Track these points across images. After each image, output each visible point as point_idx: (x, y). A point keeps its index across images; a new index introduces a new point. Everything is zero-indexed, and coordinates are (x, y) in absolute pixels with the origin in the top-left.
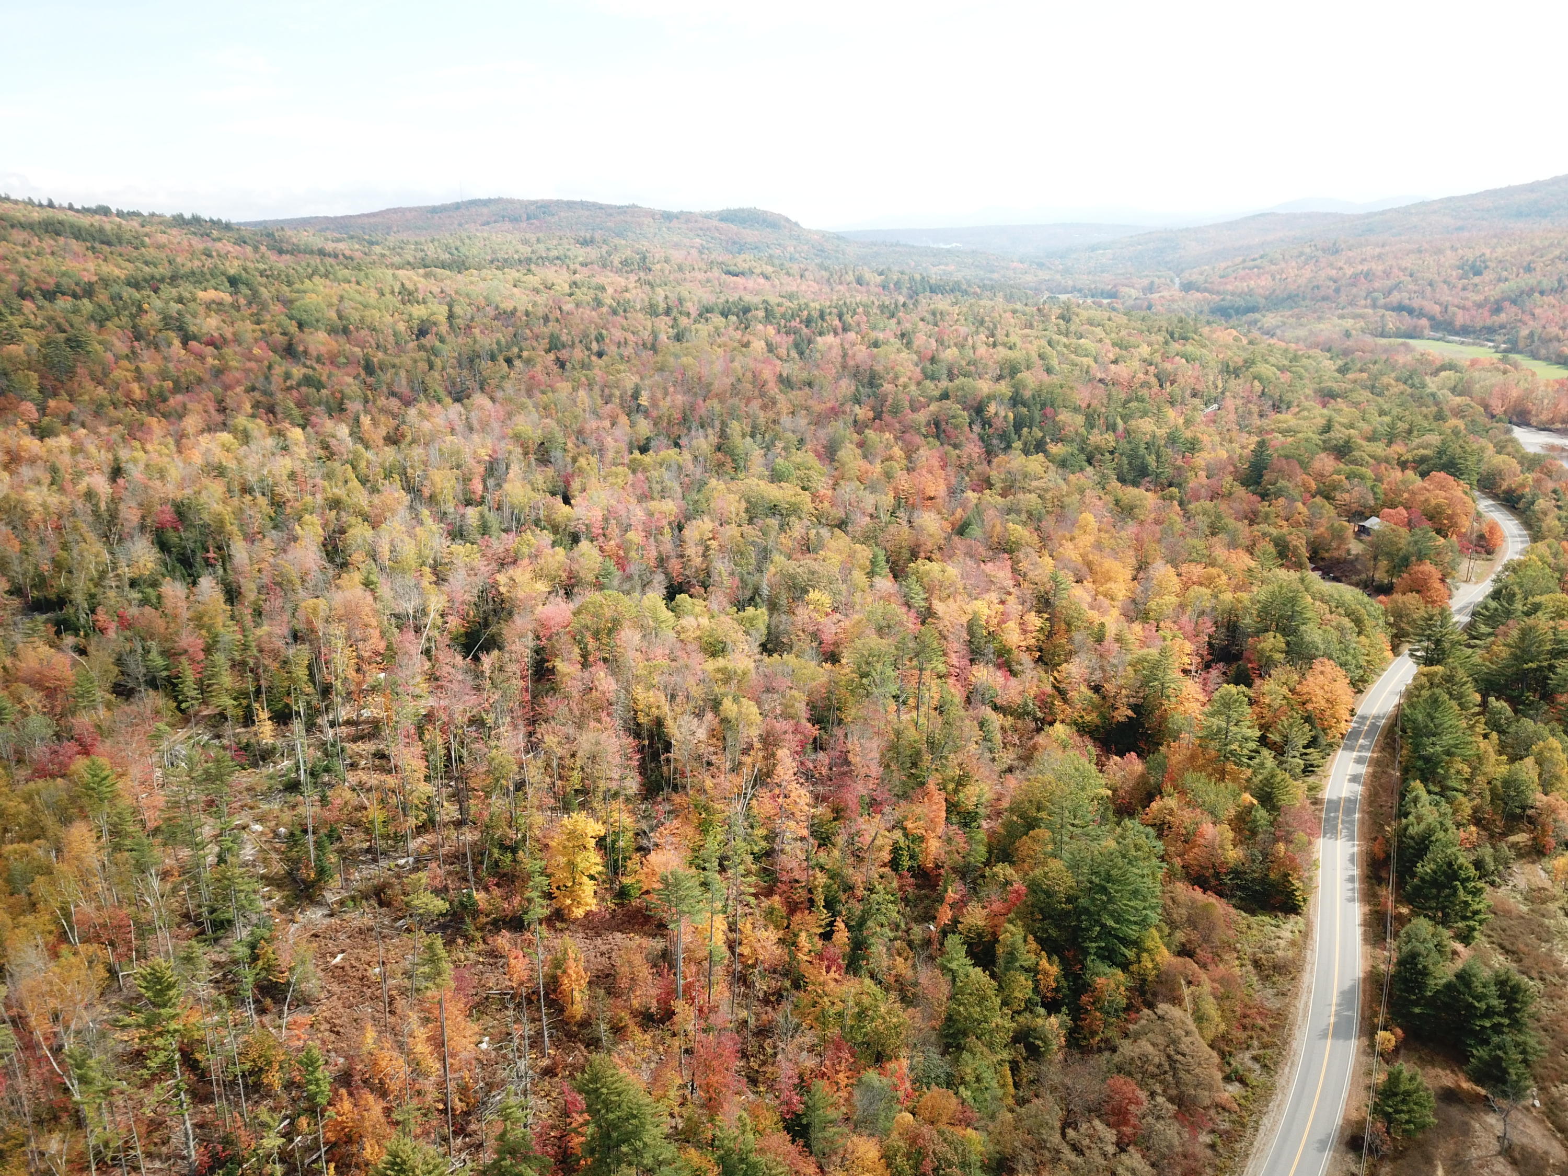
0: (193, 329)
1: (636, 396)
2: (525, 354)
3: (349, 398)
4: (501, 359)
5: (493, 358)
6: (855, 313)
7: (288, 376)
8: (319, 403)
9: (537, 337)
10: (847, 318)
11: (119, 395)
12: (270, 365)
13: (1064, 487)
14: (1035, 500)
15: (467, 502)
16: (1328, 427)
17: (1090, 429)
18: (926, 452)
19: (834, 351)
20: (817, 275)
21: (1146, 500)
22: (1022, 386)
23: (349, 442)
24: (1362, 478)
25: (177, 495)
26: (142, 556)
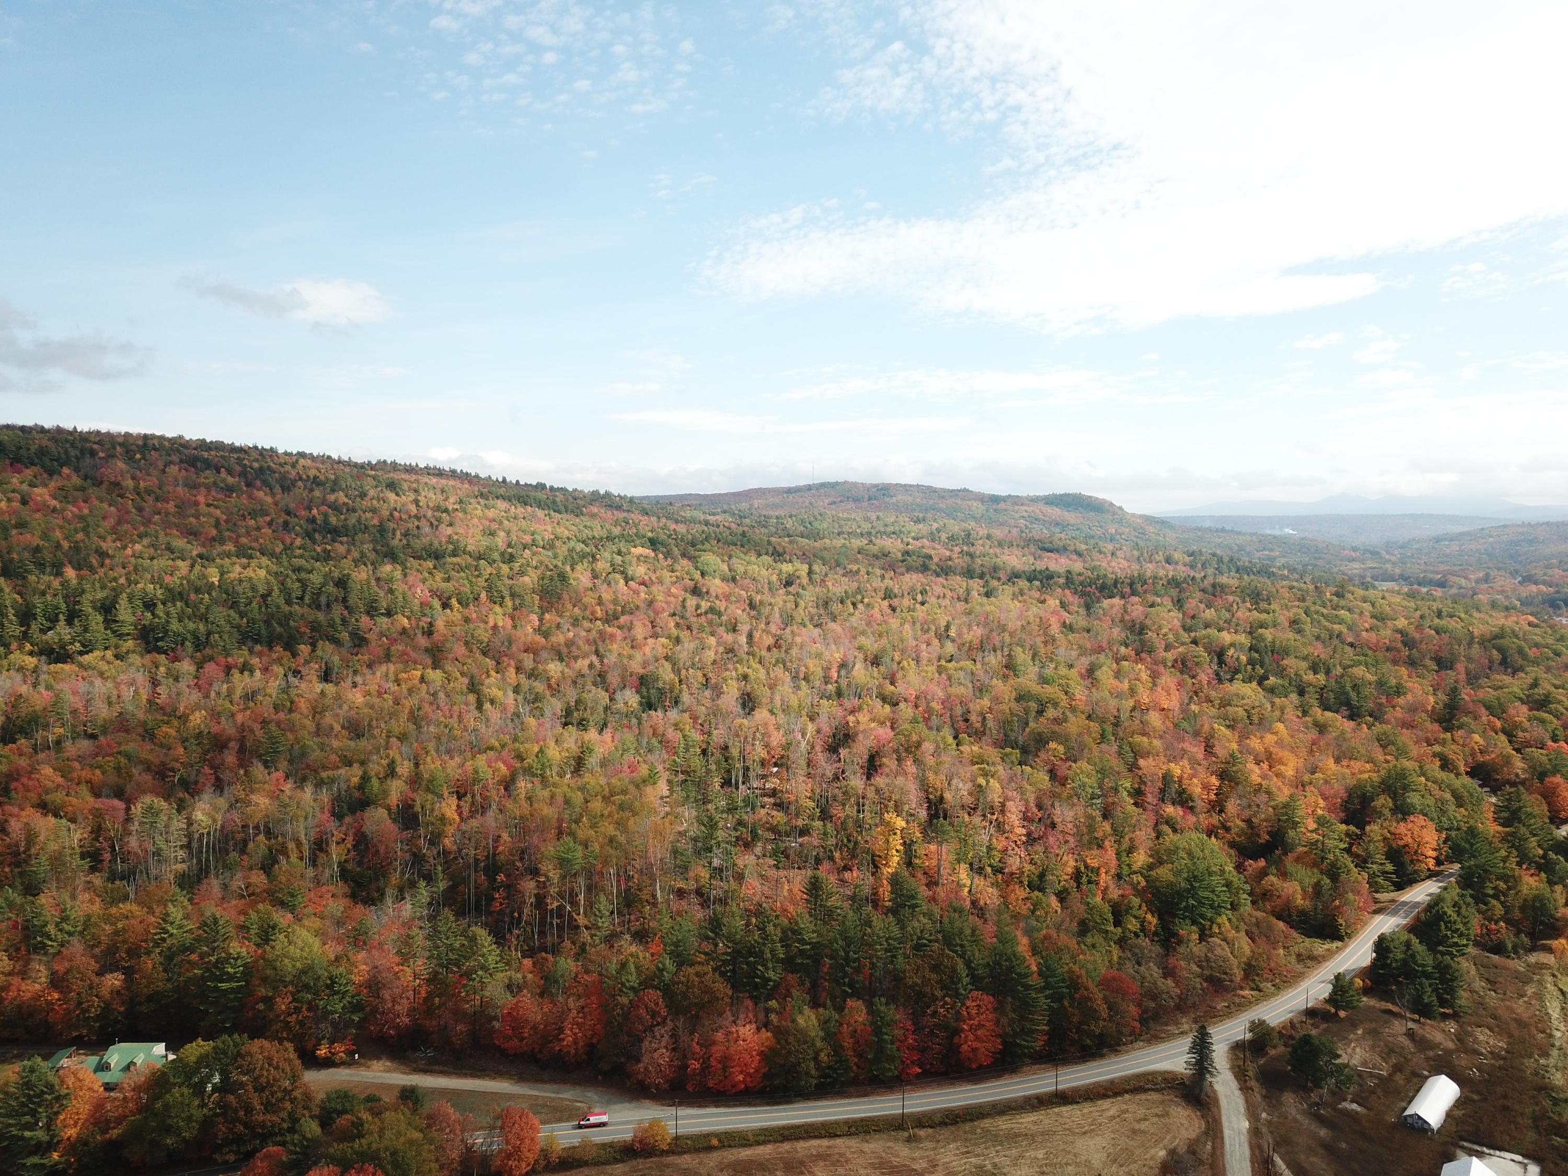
0: (630, 573)
1: (947, 628)
2: (866, 600)
3: (741, 623)
4: (849, 602)
5: (842, 602)
6: (1145, 583)
7: (698, 607)
8: (721, 625)
9: (875, 590)
10: (1138, 587)
11: (588, 612)
12: (684, 600)
13: (1269, 706)
14: (1241, 712)
15: (826, 683)
16: (1535, 685)
17: (1311, 672)
18: (1168, 679)
19: (1115, 610)
20: (1128, 555)
21: (1338, 721)
22: (1261, 638)
23: (746, 648)
24: (1543, 721)
25: (641, 671)
26: (630, 699)
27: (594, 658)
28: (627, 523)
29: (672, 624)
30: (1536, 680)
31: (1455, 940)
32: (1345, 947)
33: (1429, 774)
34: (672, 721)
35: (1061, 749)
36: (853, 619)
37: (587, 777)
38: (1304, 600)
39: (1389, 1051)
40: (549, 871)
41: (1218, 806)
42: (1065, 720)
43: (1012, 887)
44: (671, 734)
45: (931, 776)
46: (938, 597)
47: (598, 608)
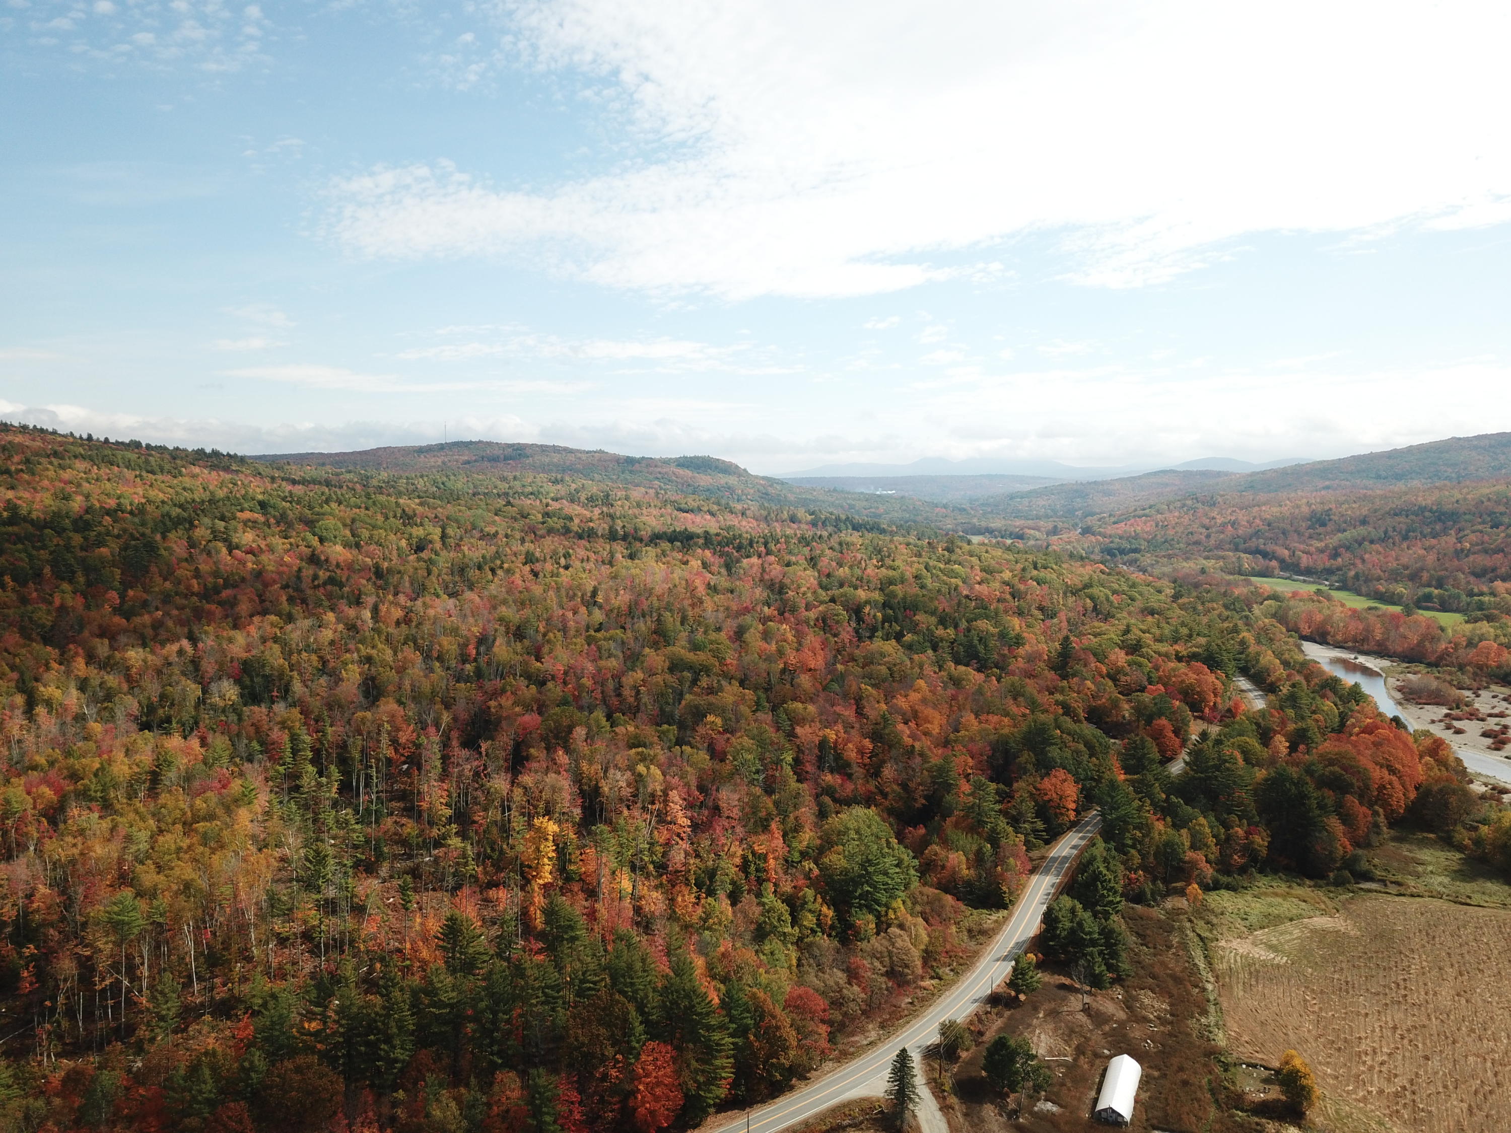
0: (235, 540)
1: (594, 593)
2: (506, 566)
3: (366, 594)
4: (487, 568)
5: (480, 568)
6: (778, 542)
7: (315, 577)
8: (342, 598)
9: (515, 554)
10: (772, 546)
11: (182, 587)
12: (300, 570)
13: (908, 663)
14: (883, 669)
15: (464, 662)
16: (1127, 631)
17: (940, 627)
18: (812, 638)
19: (755, 569)
20: (757, 514)
21: (972, 676)
22: (893, 595)
23: (370, 623)
24: (1140, 665)
25: (244, 655)
26: (229, 691)
27: (185, 643)
28: (235, 484)
29: (284, 598)
30: (1128, 626)
31: (1110, 898)
32: (1011, 915)
33: (1064, 726)
34: (279, 719)
35: (719, 721)
36: (493, 587)
37: (164, 798)
38: (920, 556)
39: (1071, 1032)
40: (96, 940)
41: (874, 771)
42: (721, 689)
43: (678, 888)
44: (276, 734)
45: (584, 765)
46: (582, 561)
47: (194, 582)
